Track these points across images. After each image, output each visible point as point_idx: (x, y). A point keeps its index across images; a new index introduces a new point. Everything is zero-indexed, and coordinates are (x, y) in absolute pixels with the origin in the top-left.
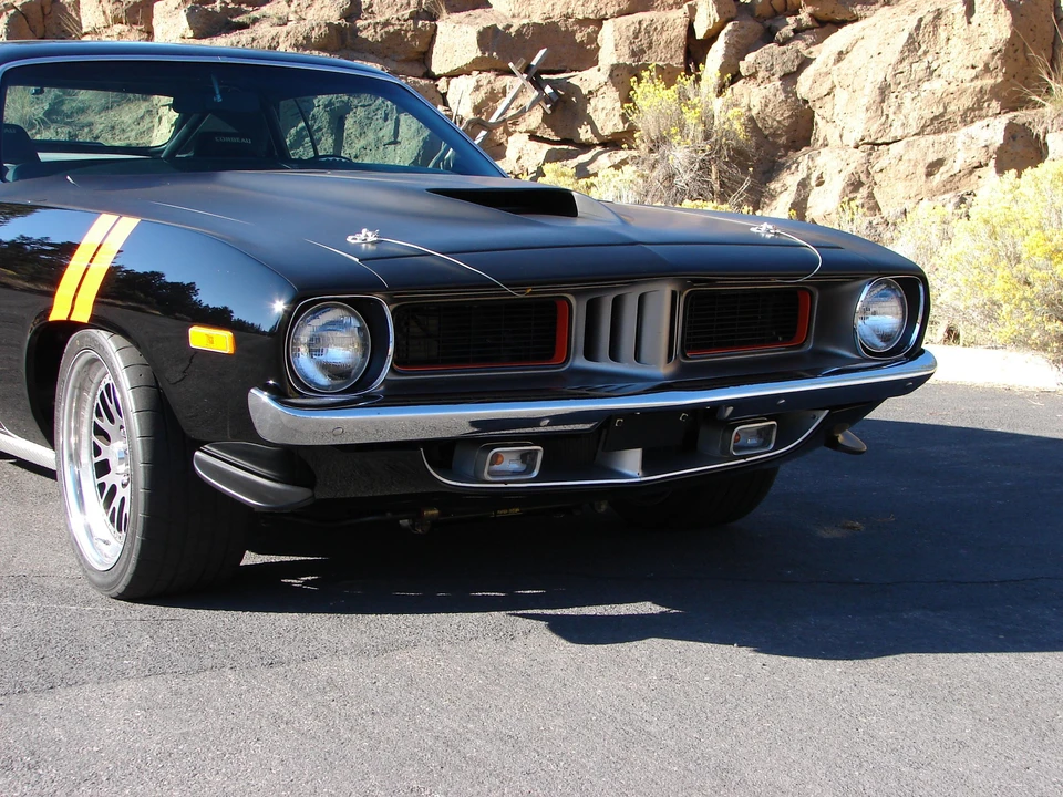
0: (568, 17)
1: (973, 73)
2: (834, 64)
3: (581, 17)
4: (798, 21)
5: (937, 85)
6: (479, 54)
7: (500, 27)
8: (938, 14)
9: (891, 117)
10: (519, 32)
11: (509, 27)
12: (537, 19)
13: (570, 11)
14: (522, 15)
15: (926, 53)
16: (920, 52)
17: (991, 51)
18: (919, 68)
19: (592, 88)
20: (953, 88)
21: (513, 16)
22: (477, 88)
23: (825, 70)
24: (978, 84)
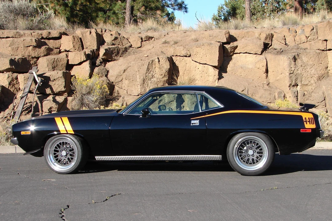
0: (29, 56)
1: (162, 76)
2: (123, 73)
3: (34, 56)
4: (100, 60)
5: (155, 79)
6: (10, 67)
7: (13, 59)
8: (152, 61)
9: (146, 87)
10: (18, 60)
11: (15, 59)
12: (20, 57)
13: (30, 54)
14: (15, 55)
15: (151, 71)
16: (150, 70)
17: (165, 71)
18: (150, 75)
19: (55, 78)
20: (159, 80)
21: (12, 55)
22: (9, 77)
23: (120, 74)
24: (163, 79)
